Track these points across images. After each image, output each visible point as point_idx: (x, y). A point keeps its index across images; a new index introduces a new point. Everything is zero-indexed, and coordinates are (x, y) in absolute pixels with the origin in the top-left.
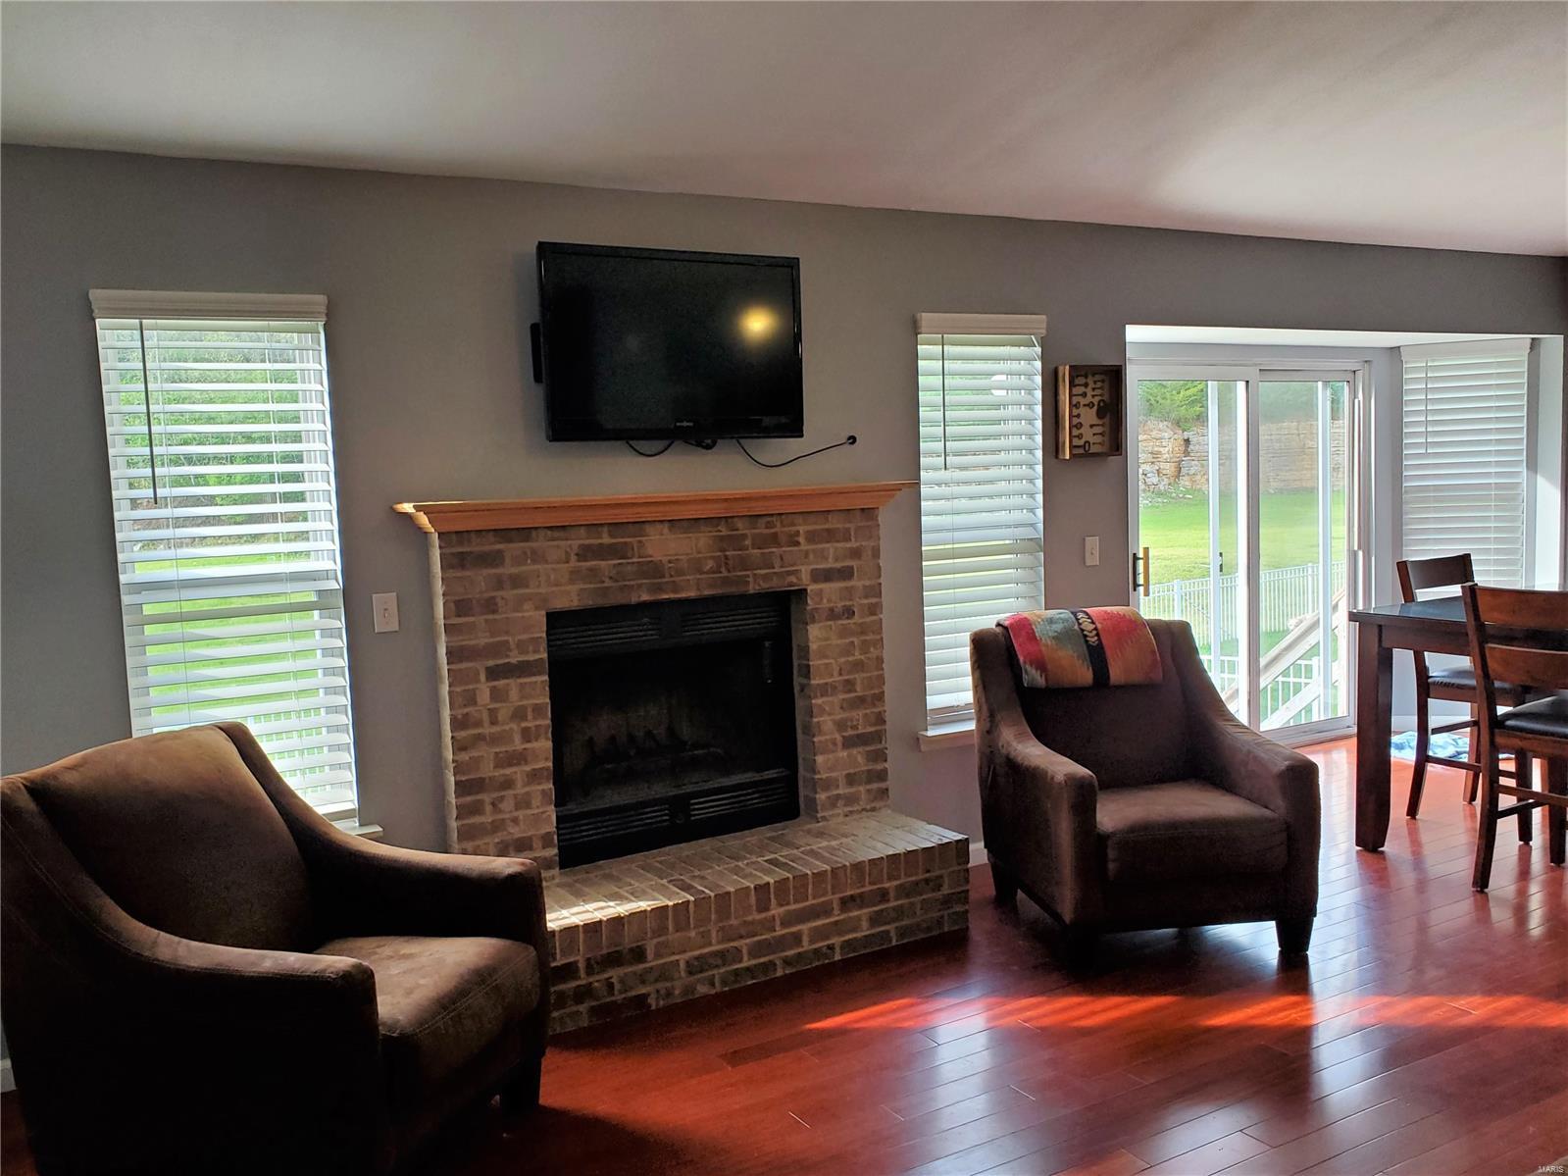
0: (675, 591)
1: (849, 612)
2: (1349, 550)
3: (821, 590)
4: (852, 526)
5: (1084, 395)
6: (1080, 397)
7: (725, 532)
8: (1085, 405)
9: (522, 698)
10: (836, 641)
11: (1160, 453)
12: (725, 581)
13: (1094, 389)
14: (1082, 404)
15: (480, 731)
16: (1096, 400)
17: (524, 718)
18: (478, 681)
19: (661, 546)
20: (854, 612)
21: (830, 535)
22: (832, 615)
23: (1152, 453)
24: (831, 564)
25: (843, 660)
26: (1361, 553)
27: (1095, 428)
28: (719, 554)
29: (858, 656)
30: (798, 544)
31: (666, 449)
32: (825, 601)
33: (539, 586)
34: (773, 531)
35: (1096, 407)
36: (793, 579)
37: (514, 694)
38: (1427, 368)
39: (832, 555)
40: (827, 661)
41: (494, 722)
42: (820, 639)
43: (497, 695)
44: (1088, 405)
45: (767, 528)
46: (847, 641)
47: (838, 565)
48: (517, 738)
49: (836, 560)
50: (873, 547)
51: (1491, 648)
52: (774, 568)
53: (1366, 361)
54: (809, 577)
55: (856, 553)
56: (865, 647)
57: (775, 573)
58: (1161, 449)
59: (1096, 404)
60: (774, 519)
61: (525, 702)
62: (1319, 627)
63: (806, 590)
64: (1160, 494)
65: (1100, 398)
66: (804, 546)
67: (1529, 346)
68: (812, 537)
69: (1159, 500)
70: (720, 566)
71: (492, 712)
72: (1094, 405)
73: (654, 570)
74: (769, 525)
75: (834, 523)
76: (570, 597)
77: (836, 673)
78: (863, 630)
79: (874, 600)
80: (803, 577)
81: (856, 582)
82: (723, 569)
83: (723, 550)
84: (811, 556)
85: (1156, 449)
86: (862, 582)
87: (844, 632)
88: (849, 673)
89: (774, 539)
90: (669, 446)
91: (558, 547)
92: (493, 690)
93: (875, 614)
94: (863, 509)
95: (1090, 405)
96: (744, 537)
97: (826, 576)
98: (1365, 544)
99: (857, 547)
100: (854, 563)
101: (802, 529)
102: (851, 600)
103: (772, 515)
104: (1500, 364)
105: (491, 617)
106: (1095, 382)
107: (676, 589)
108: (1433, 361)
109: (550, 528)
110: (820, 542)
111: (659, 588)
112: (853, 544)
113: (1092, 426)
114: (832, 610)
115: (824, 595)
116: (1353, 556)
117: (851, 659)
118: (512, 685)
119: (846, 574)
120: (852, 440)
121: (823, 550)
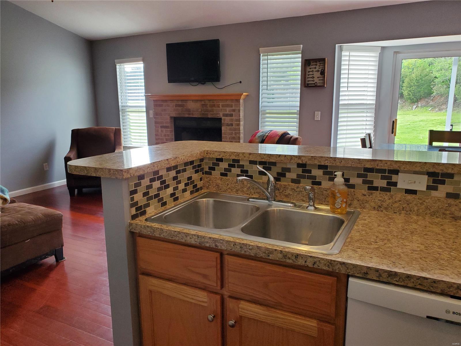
0: (193, 115)
1: (232, 125)
3: (225, 118)
4: (233, 104)
5: (315, 68)
6: (314, 69)
7: (203, 103)
8: (315, 71)
9: (166, 132)
10: (228, 131)
12: (203, 114)
13: (319, 66)
14: (314, 71)
15: (159, 137)
16: (320, 70)
17: (166, 136)
18: (159, 128)
19: (191, 105)
20: (233, 125)
21: (228, 106)
22: (228, 125)
24: (228, 112)
25: (230, 136)
27: (319, 78)
28: (202, 108)
29: (234, 135)
30: (219, 107)
31: (197, 85)
32: (226, 121)
33: (168, 111)
34: (214, 104)
35: (320, 72)
36: (219, 115)
37: (164, 131)
39: (228, 110)
40: (226, 136)
41: (161, 136)
42: (225, 130)
43: (162, 131)
44: (317, 71)
45: (212, 103)
46: (231, 132)
47: (229, 113)
48: (165, 140)
49: (229, 112)
50: (238, 109)
52: (214, 112)
54: (222, 115)
55: (234, 110)
56: (236, 134)
57: (214, 114)
59: (320, 71)
60: (214, 101)
61: (166, 133)
63: (221, 118)
65: (322, 69)
66: (221, 108)
68: (223, 106)
70: (202, 111)
71: (161, 134)
72: (319, 71)
73: (189, 110)
74: (213, 102)
75: (228, 103)
76: (174, 115)
77: (228, 139)
78: (235, 129)
79: (238, 123)
80: (221, 115)
81: (234, 118)
82: (203, 112)
83: (203, 107)
84: (223, 110)
86: (236, 118)
87: (230, 129)
88: (231, 139)
89: (214, 106)
90: (198, 84)
91: (172, 104)
92: (161, 130)
93: (238, 126)
94: (236, 100)
95: (318, 71)
96: (207, 104)
97: (227, 115)
99: (234, 109)
100: (233, 113)
101: (221, 104)
102: (232, 122)
103: (214, 100)
105: (161, 116)
106: (320, 64)
107: (193, 114)
109: (170, 100)
110: (225, 107)
111: (189, 114)
112: (233, 108)
113: (318, 77)
114: (227, 124)
115: (226, 120)
117: (232, 136)
118: (164, 130)
119: (231, 115)
120: (241, 82)
121: (226, 109)
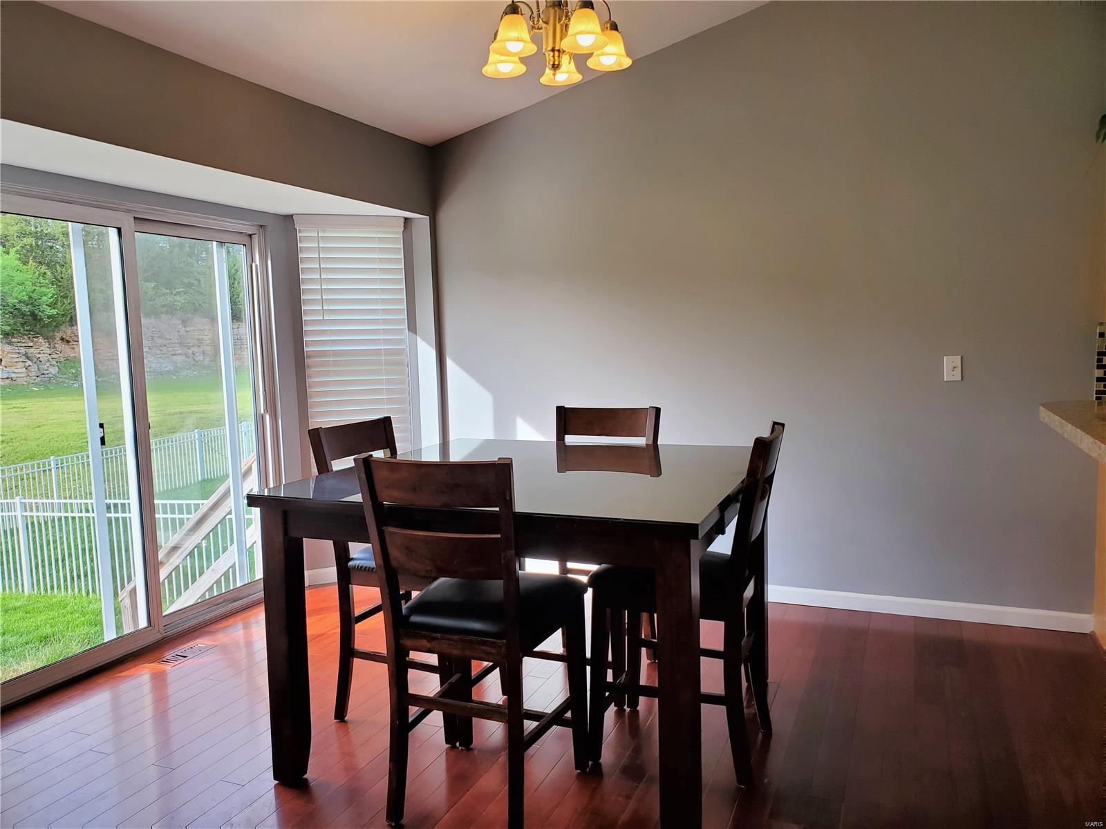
2: (256, 414)
11: (203, 340)
23: (198, 340)
26: (267, 417)
38: (318, 239)
51: (390, 532)
53: (261, 226)
58: (205, 337)
62: (230, 495)
64: (204, 367)
67: (403, 225)
69: (205, 372)
85: (201, 337)
98: (272, 408)
104: (380, 240)
108: (324, 231)
116: (260, 420)
